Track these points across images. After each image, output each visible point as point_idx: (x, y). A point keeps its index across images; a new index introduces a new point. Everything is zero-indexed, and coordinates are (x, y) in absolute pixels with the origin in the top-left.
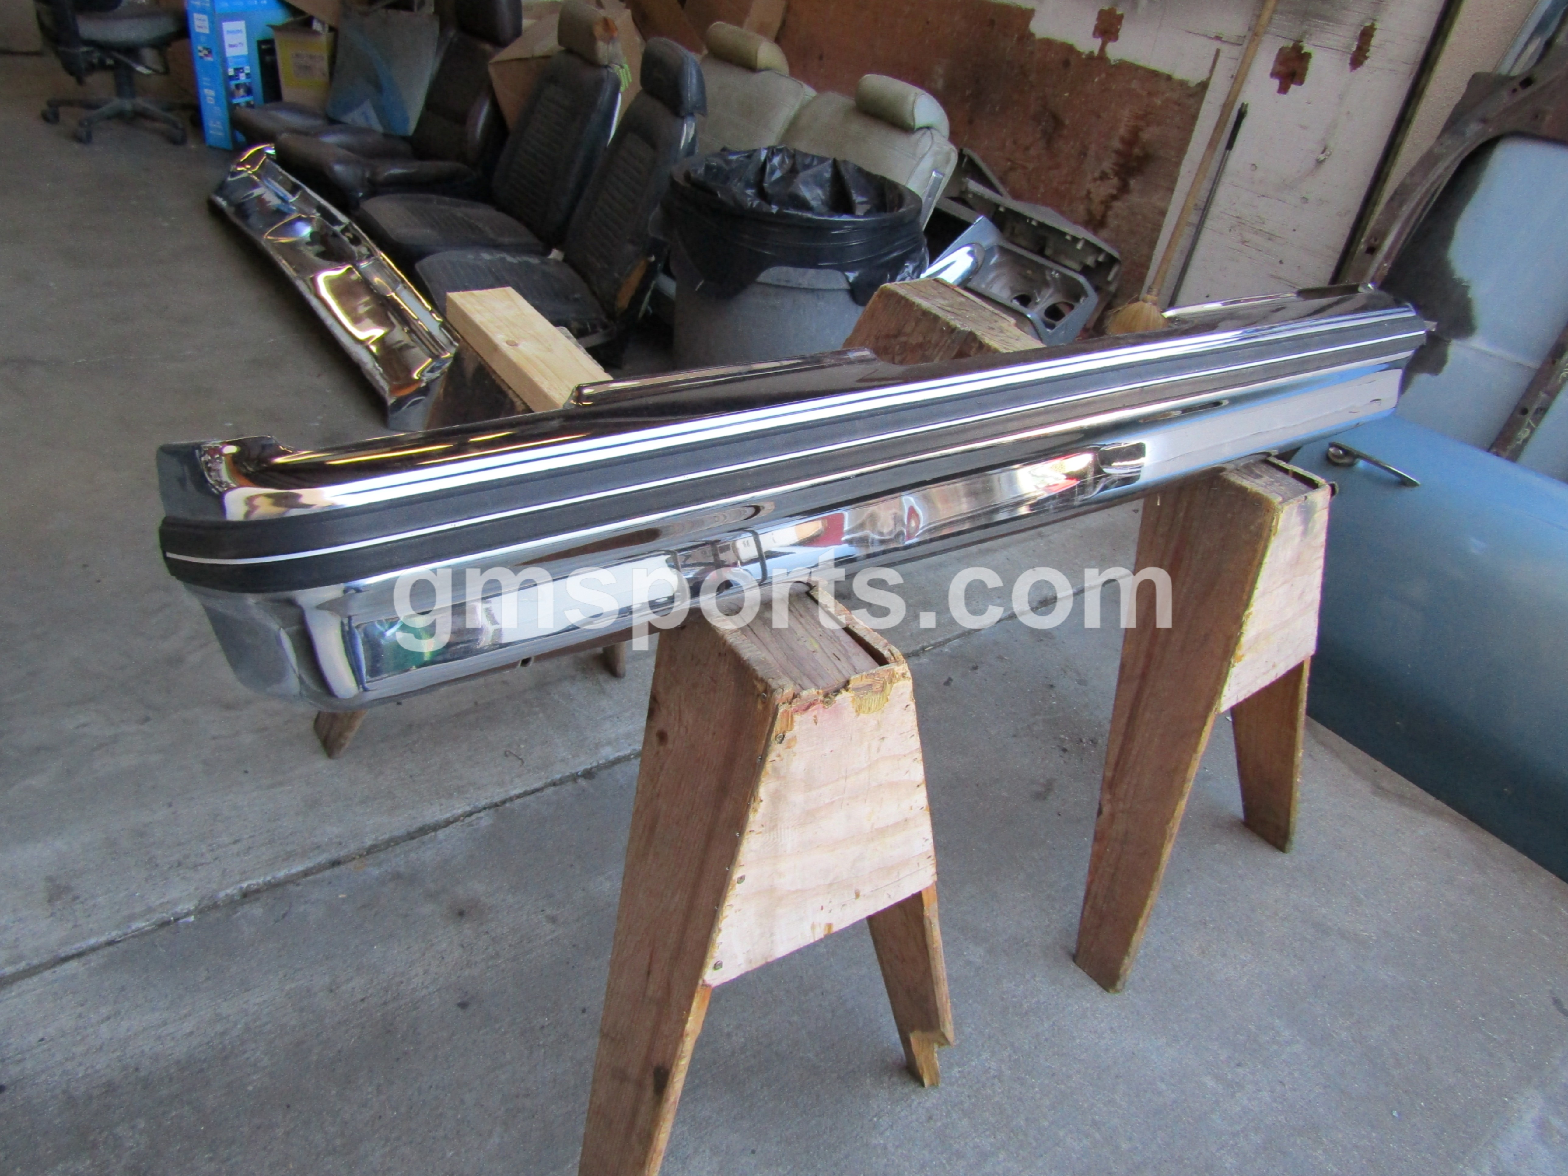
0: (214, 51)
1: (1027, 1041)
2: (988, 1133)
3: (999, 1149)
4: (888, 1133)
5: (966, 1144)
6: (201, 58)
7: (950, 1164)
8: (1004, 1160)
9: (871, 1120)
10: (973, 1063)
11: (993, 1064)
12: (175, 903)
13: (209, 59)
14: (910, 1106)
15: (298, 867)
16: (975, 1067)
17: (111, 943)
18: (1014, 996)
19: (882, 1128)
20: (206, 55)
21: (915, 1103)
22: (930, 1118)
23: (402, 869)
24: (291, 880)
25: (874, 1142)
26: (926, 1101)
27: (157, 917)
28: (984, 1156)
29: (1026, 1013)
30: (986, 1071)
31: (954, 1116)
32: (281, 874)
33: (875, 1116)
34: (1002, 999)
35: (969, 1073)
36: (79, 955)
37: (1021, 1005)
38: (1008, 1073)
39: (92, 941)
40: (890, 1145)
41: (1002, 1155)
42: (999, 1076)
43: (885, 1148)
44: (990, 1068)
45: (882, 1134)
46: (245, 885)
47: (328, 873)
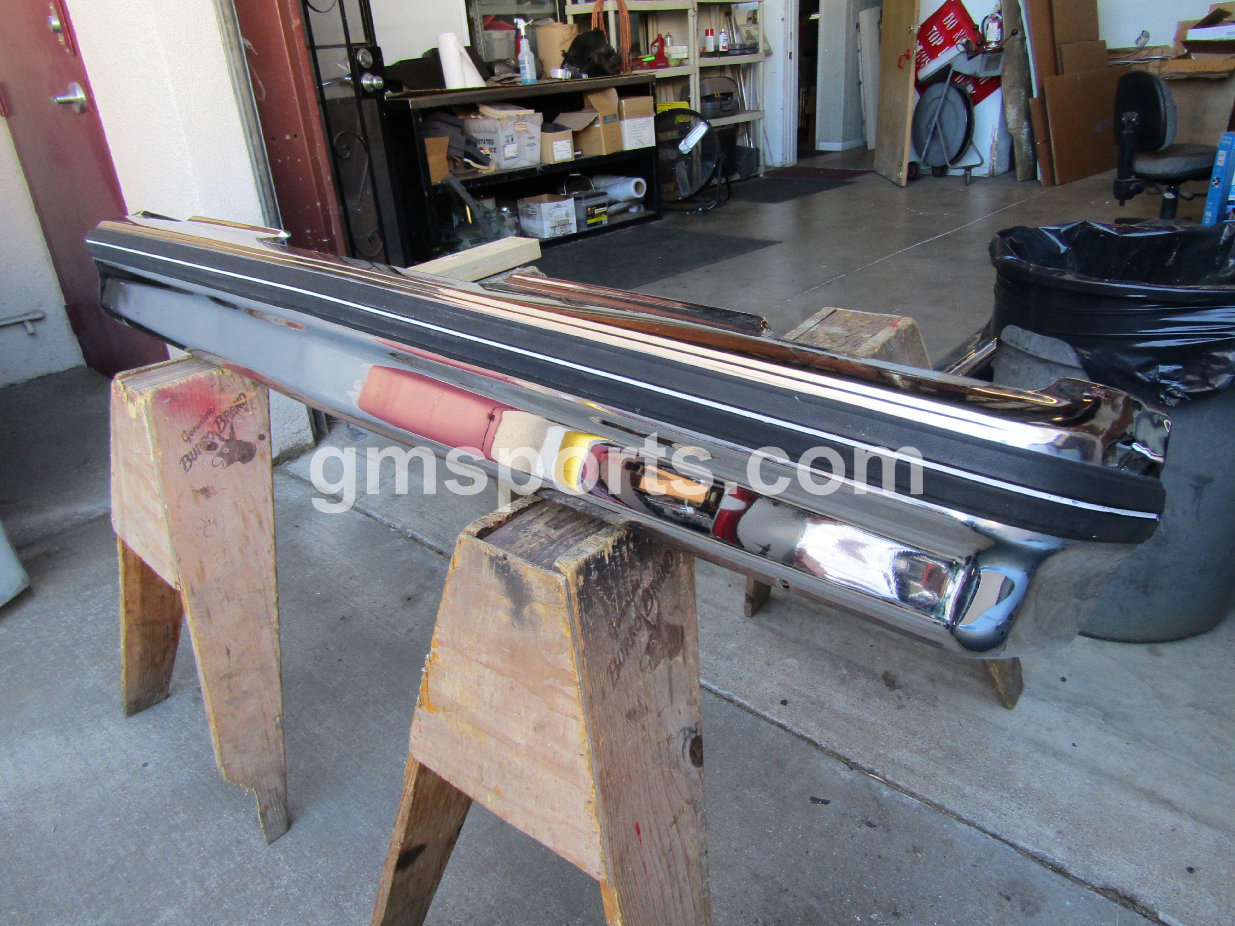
0: (1222, 180)
1: (307, 907)
2: (221, 882)
3: (206, 891)
4: (231, 818)
5: (214, 868)
6: (1213, 186)
7: (198, 859)
8: (194, 895)
9: (243, 807)
10: (287, 867)
11: (285, 881)
12: (398, 521)
13: (1217, 187)
14: (252, 829)
15: (430, 542)
16: (283, 869)
17: (376, 519)
18: (357, 894)
19: (235, 815)
20: (1216, 184)
21: (253, 832)
22: (239, 843)
23: (440, 571)
24: (422, 544)
25: (225, 812)
26: (256, 839)
27: (391, 521)
28: (201, 881)
29: (337, 905)
30: (278, 877)
31: (239, 859)
32: (425, 539)
33: (246, 809)
34: (354, 885)
35: (278, 865)
36: (367, 515)
37: (347, 901)
38: (276, 893)
39: (375, 514)
40: (221, 821)
41: (198, 893)
42: (272, 887)
43: (219, 818)
44: (281, 880)
45: (232, 815)
46: (415, 533)
47: (431, 552)
